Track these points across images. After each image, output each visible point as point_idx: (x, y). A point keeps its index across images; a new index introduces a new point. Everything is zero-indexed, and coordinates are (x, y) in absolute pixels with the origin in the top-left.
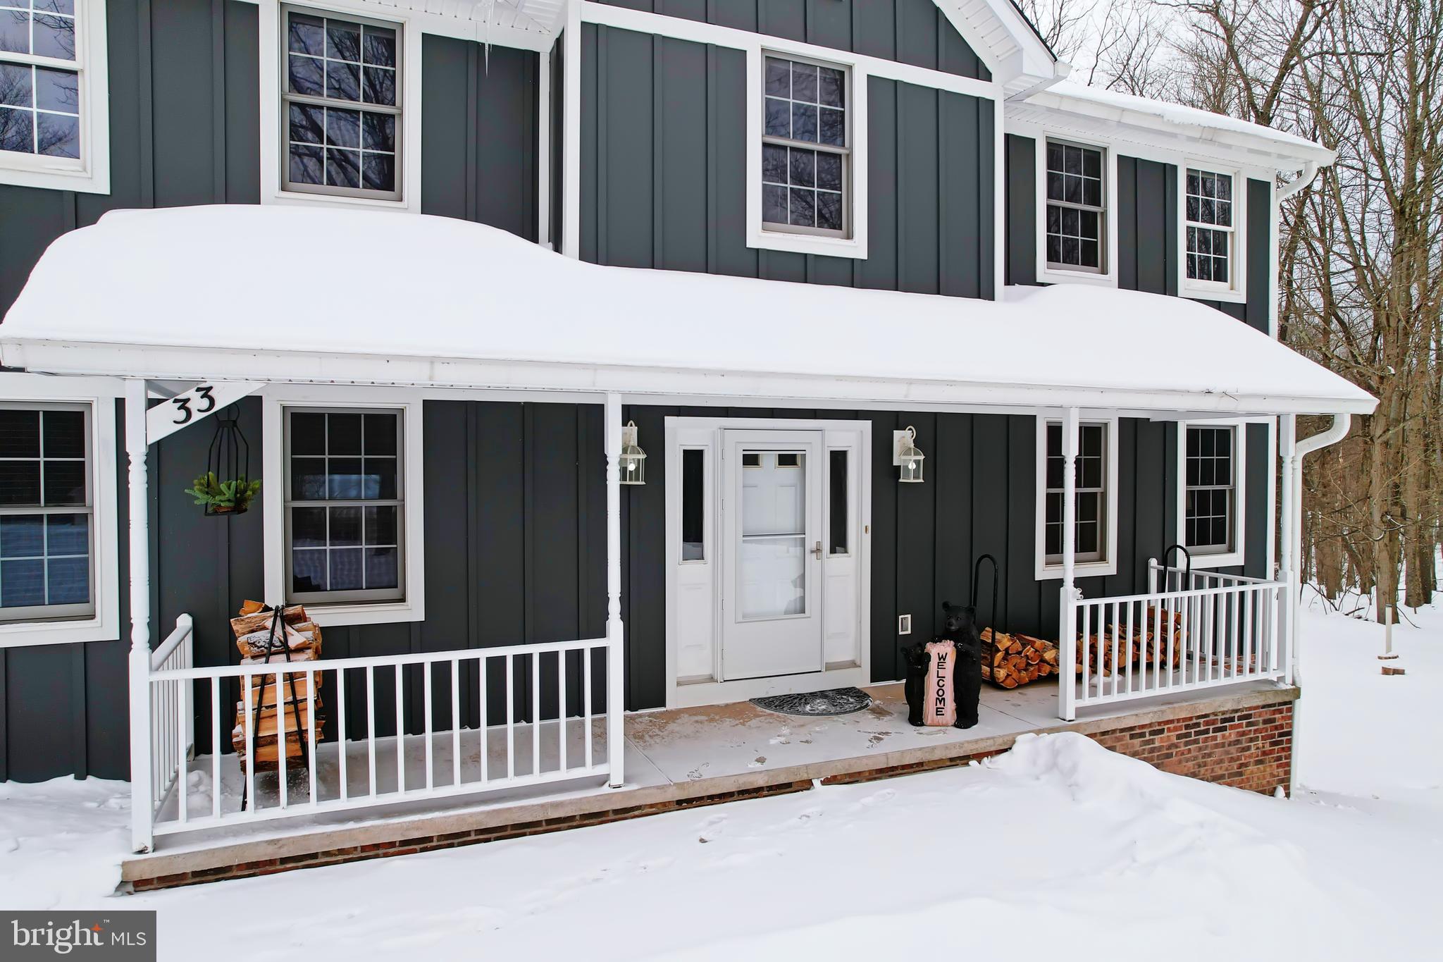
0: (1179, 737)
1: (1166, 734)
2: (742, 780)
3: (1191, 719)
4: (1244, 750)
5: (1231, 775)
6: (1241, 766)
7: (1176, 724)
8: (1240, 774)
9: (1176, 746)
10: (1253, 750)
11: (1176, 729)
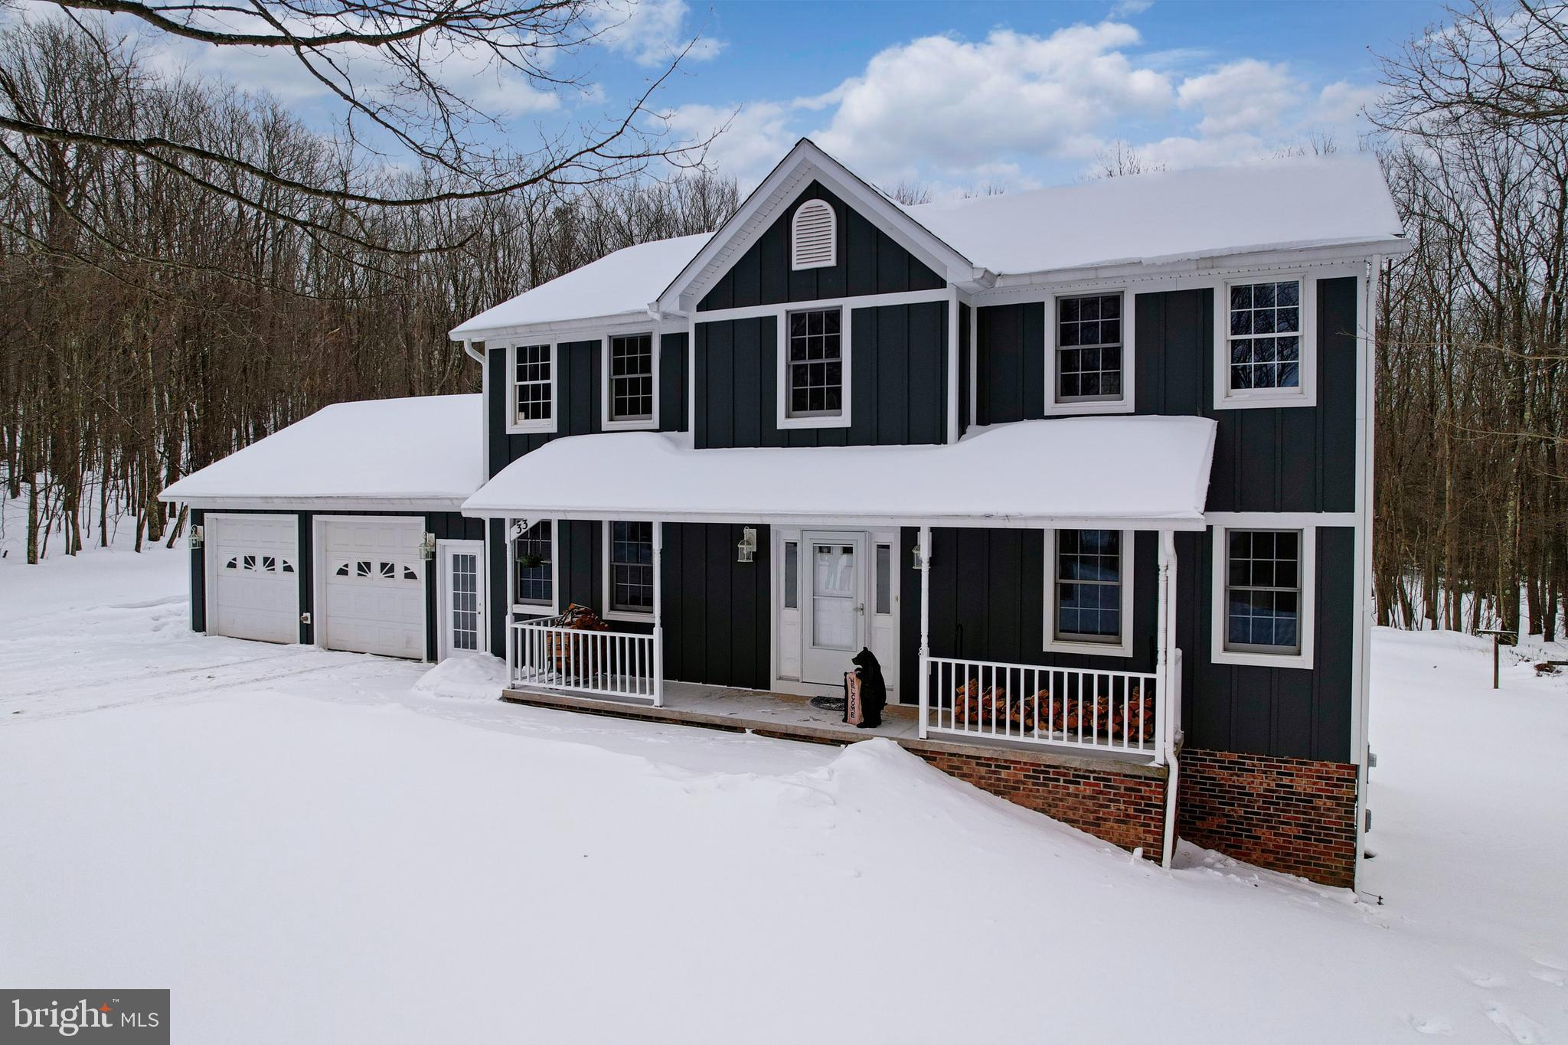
0: (1026, 776)
1: (1012, 771)
2: (709, 718)
3: (1040, 765)
4: (1101, 806)
5: (1085, 823)
6: (1098, 818)
7: (1022, 766)
8: (1099, 826)
9: (1024, 783)
10: (1113, 809)
11: (1022, 769)
